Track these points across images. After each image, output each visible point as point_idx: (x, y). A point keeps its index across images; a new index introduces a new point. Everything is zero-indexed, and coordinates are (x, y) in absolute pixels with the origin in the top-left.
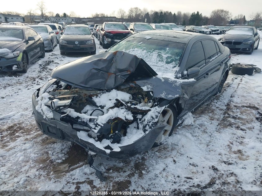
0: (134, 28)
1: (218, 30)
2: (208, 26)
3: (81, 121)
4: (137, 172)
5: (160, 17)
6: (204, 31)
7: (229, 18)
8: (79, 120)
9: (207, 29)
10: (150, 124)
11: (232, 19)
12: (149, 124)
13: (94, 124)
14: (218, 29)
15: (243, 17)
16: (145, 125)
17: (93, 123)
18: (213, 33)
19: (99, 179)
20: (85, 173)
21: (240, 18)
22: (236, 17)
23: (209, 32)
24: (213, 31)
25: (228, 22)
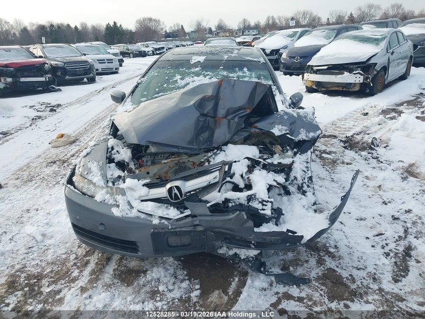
0: (44, 53)
1: (163, 48)
2: (147, 43)
3: (234, 204)
4: (322, 254)
5: (51, 33)
6: (145, 52)
7: (162, 29)
8: (230, 205)
9: (146, 47)
10: (306, 181)
11: (166, 31)
12: (304, 181)
13: (260, 202)
14: (163, 46)
15: (181, 27)
16: (300, 185)
17: (258, 202)
18: (158, 52)
19: (295, 286)
20: (263, 289)
21: (176, 28)
22: (171, 27)
23: (152, 52)
24: (156, 49)
25: (162, 36)
